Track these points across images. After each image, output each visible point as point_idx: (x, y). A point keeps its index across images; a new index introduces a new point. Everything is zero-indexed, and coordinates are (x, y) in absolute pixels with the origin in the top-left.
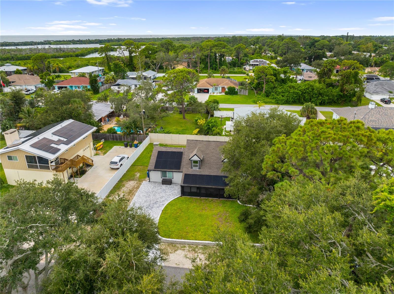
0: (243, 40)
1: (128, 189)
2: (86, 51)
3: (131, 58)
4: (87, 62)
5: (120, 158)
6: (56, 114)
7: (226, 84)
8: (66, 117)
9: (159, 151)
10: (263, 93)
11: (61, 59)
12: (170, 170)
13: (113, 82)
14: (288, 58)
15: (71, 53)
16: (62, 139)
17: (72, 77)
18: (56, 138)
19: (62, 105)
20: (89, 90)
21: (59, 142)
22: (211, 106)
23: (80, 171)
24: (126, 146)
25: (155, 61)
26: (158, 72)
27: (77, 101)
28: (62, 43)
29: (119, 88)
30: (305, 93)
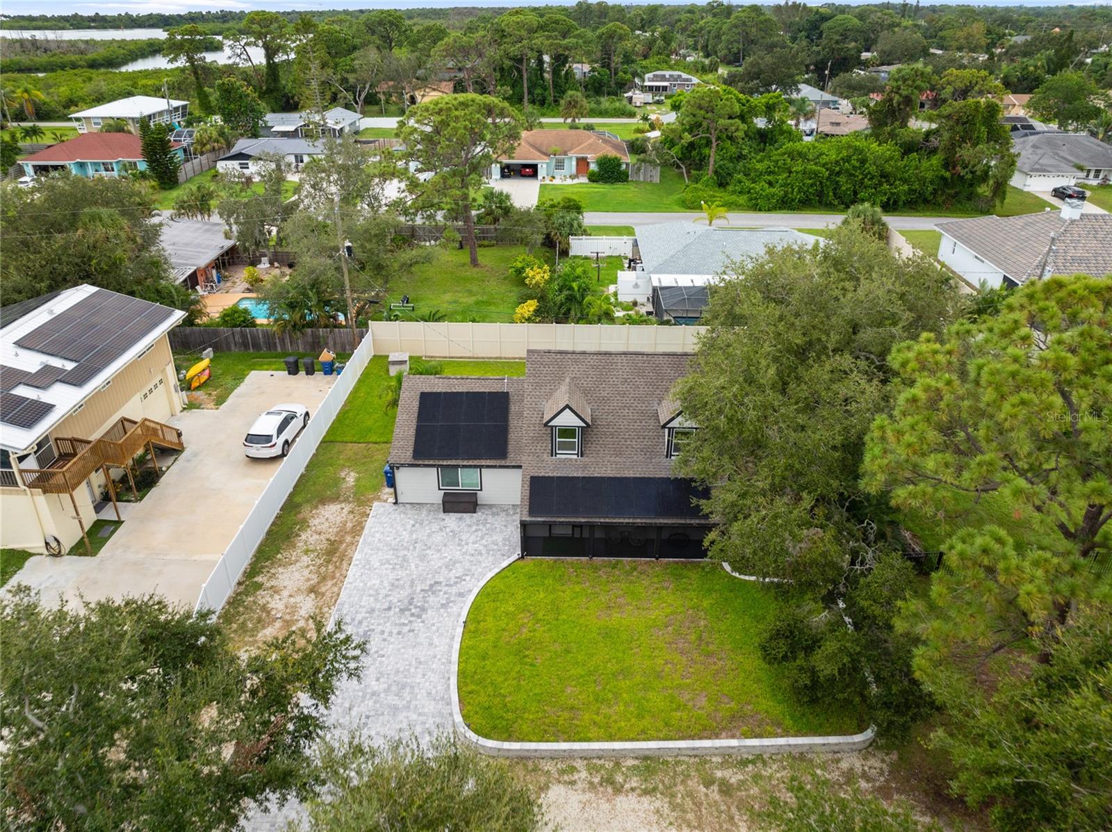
0: (611, 14)
1: (323, 537)
2: (122, 51)
3: (272, 68)
4: (130, 83)
5: (279, 419)
6: (30, 264)
7: (591, 148)
8: (67, 274)
9: (423, 394)
10: (708, 174)
11: (40, 75)
12: (471, 463)
13: (221, 147)
14: (762, 66)
15: (73, 58)
16: (56, 362)
17: (81, 132)
18: (31, 362)
19: (48, 232)
20: (143, 176)
21: (46, 377)
22: (560, 221)
23: (135, 477)
24: (293, 370)
25: (352, 78)
26: (365, 114)
27: (104, 217)
28: (40, 23)
29: (244, 167)
30: (838, 174)
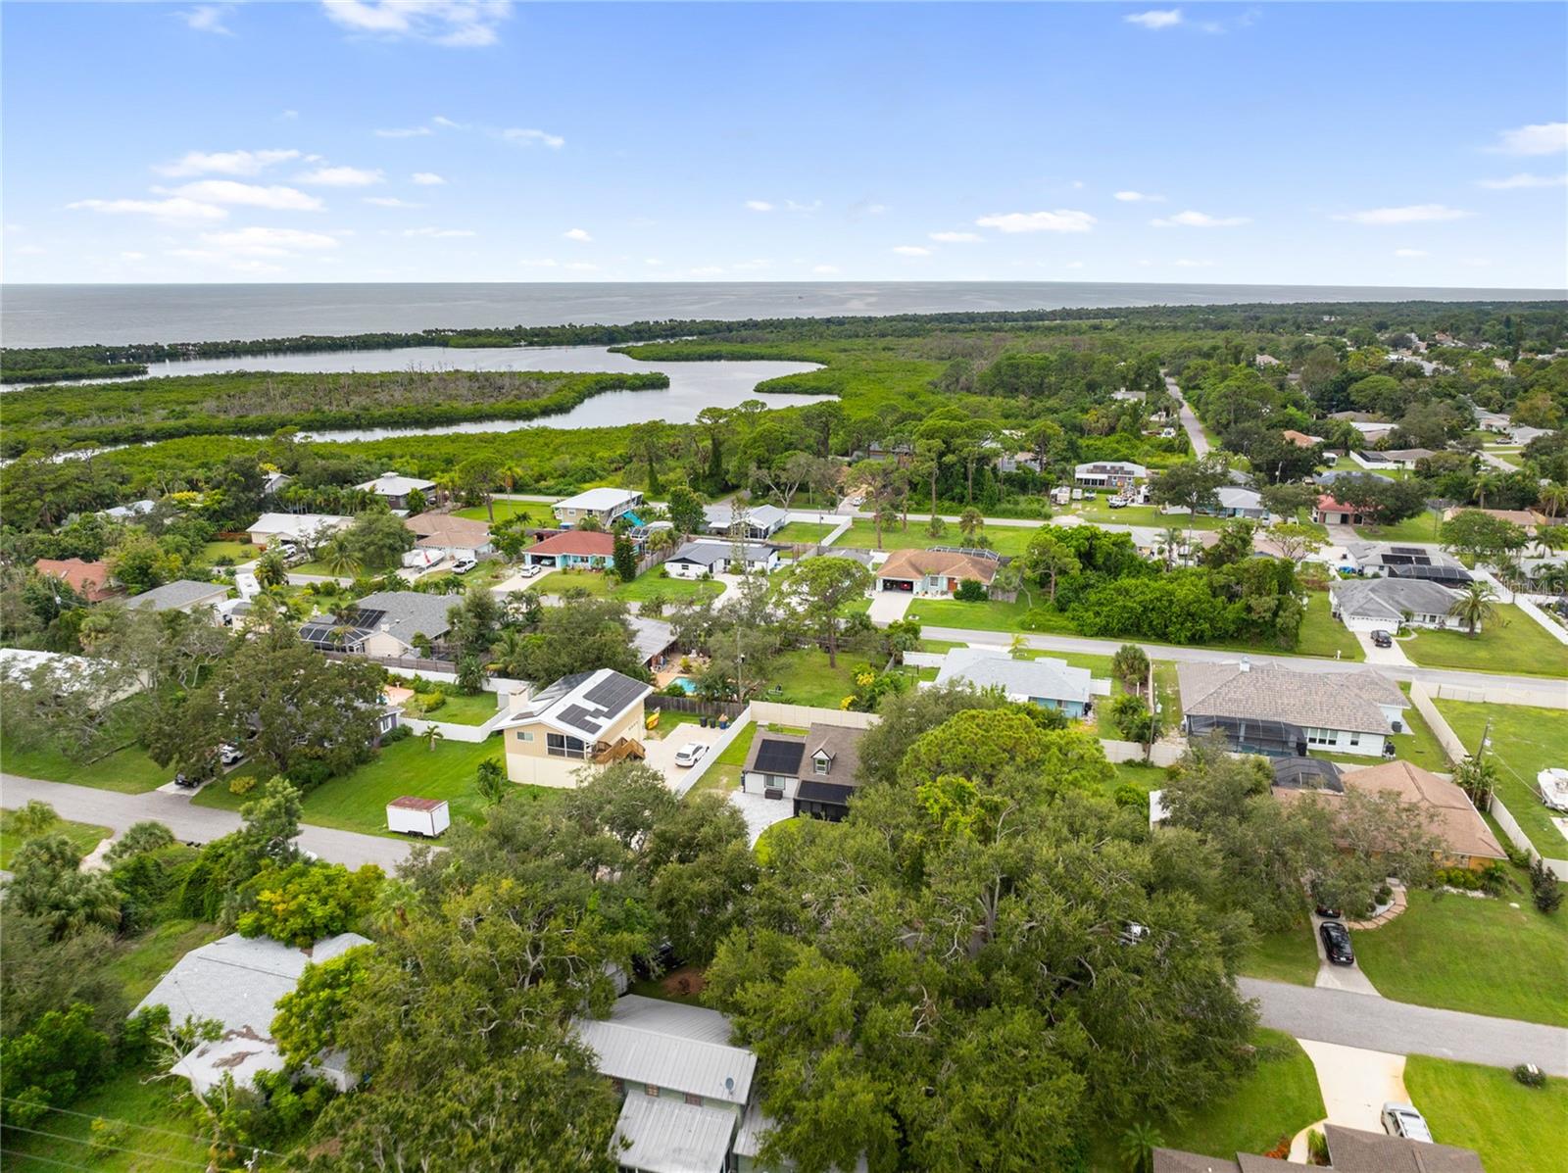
2: (572, 394)
3: (717, 456)
5: (695, 747)
7: (960, 571)
8: (597, 662)
9: (765, 739)
10: (1050, 601)
12: (780, 774)
16: (600, 707)
18: (591, 706)
21: (597, 714)
22: (898, 639)
24: (704, 724)
26: (793, 504)
28: (484, 340)
29: (685, 568)
30: (1151, 610)
